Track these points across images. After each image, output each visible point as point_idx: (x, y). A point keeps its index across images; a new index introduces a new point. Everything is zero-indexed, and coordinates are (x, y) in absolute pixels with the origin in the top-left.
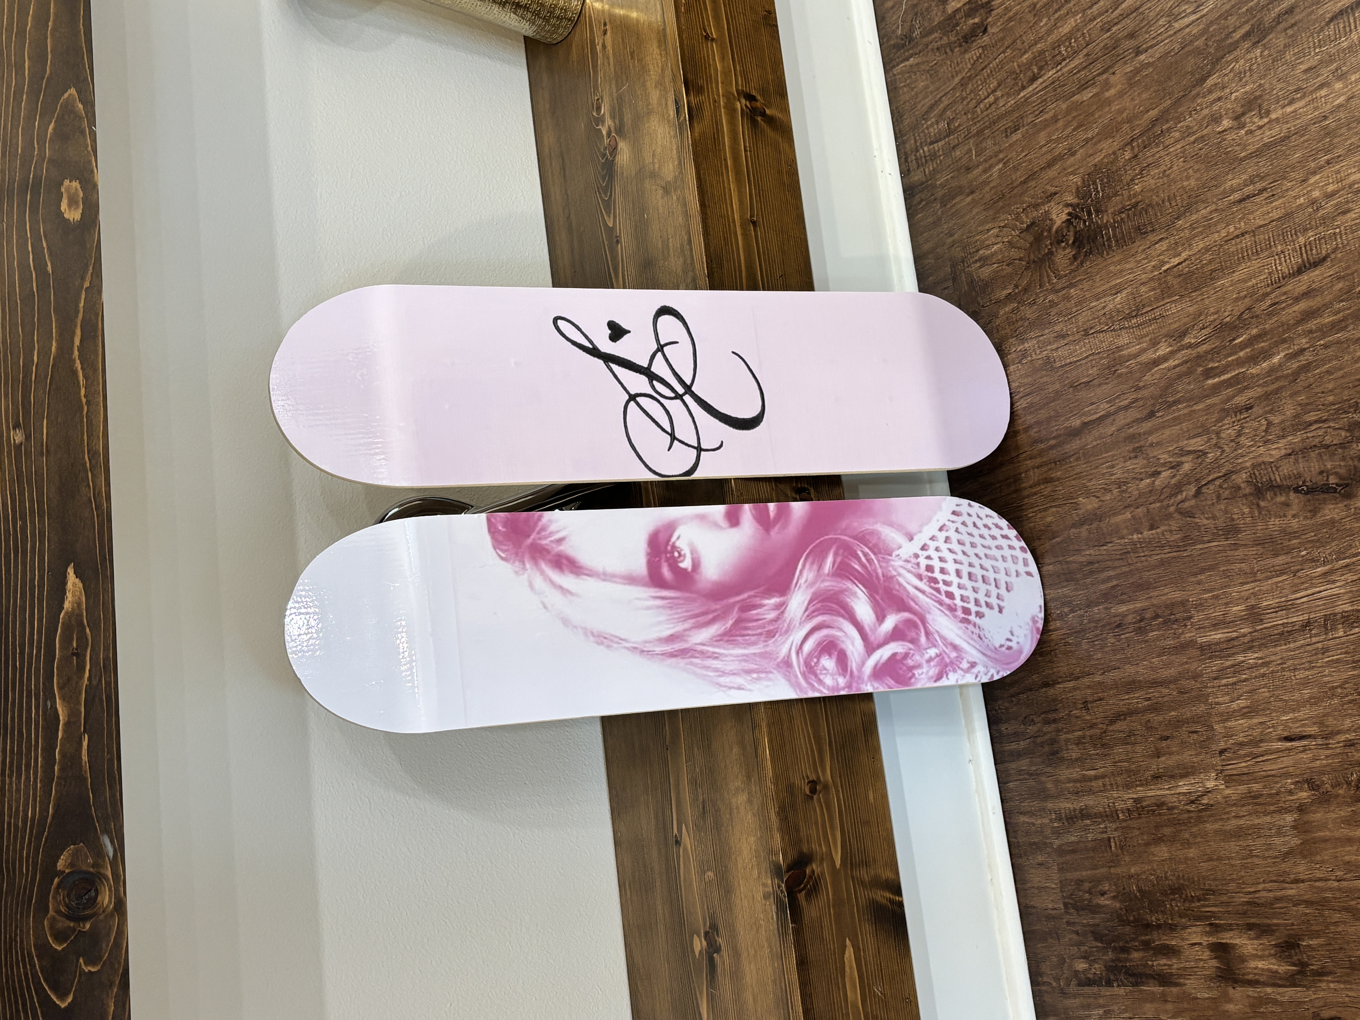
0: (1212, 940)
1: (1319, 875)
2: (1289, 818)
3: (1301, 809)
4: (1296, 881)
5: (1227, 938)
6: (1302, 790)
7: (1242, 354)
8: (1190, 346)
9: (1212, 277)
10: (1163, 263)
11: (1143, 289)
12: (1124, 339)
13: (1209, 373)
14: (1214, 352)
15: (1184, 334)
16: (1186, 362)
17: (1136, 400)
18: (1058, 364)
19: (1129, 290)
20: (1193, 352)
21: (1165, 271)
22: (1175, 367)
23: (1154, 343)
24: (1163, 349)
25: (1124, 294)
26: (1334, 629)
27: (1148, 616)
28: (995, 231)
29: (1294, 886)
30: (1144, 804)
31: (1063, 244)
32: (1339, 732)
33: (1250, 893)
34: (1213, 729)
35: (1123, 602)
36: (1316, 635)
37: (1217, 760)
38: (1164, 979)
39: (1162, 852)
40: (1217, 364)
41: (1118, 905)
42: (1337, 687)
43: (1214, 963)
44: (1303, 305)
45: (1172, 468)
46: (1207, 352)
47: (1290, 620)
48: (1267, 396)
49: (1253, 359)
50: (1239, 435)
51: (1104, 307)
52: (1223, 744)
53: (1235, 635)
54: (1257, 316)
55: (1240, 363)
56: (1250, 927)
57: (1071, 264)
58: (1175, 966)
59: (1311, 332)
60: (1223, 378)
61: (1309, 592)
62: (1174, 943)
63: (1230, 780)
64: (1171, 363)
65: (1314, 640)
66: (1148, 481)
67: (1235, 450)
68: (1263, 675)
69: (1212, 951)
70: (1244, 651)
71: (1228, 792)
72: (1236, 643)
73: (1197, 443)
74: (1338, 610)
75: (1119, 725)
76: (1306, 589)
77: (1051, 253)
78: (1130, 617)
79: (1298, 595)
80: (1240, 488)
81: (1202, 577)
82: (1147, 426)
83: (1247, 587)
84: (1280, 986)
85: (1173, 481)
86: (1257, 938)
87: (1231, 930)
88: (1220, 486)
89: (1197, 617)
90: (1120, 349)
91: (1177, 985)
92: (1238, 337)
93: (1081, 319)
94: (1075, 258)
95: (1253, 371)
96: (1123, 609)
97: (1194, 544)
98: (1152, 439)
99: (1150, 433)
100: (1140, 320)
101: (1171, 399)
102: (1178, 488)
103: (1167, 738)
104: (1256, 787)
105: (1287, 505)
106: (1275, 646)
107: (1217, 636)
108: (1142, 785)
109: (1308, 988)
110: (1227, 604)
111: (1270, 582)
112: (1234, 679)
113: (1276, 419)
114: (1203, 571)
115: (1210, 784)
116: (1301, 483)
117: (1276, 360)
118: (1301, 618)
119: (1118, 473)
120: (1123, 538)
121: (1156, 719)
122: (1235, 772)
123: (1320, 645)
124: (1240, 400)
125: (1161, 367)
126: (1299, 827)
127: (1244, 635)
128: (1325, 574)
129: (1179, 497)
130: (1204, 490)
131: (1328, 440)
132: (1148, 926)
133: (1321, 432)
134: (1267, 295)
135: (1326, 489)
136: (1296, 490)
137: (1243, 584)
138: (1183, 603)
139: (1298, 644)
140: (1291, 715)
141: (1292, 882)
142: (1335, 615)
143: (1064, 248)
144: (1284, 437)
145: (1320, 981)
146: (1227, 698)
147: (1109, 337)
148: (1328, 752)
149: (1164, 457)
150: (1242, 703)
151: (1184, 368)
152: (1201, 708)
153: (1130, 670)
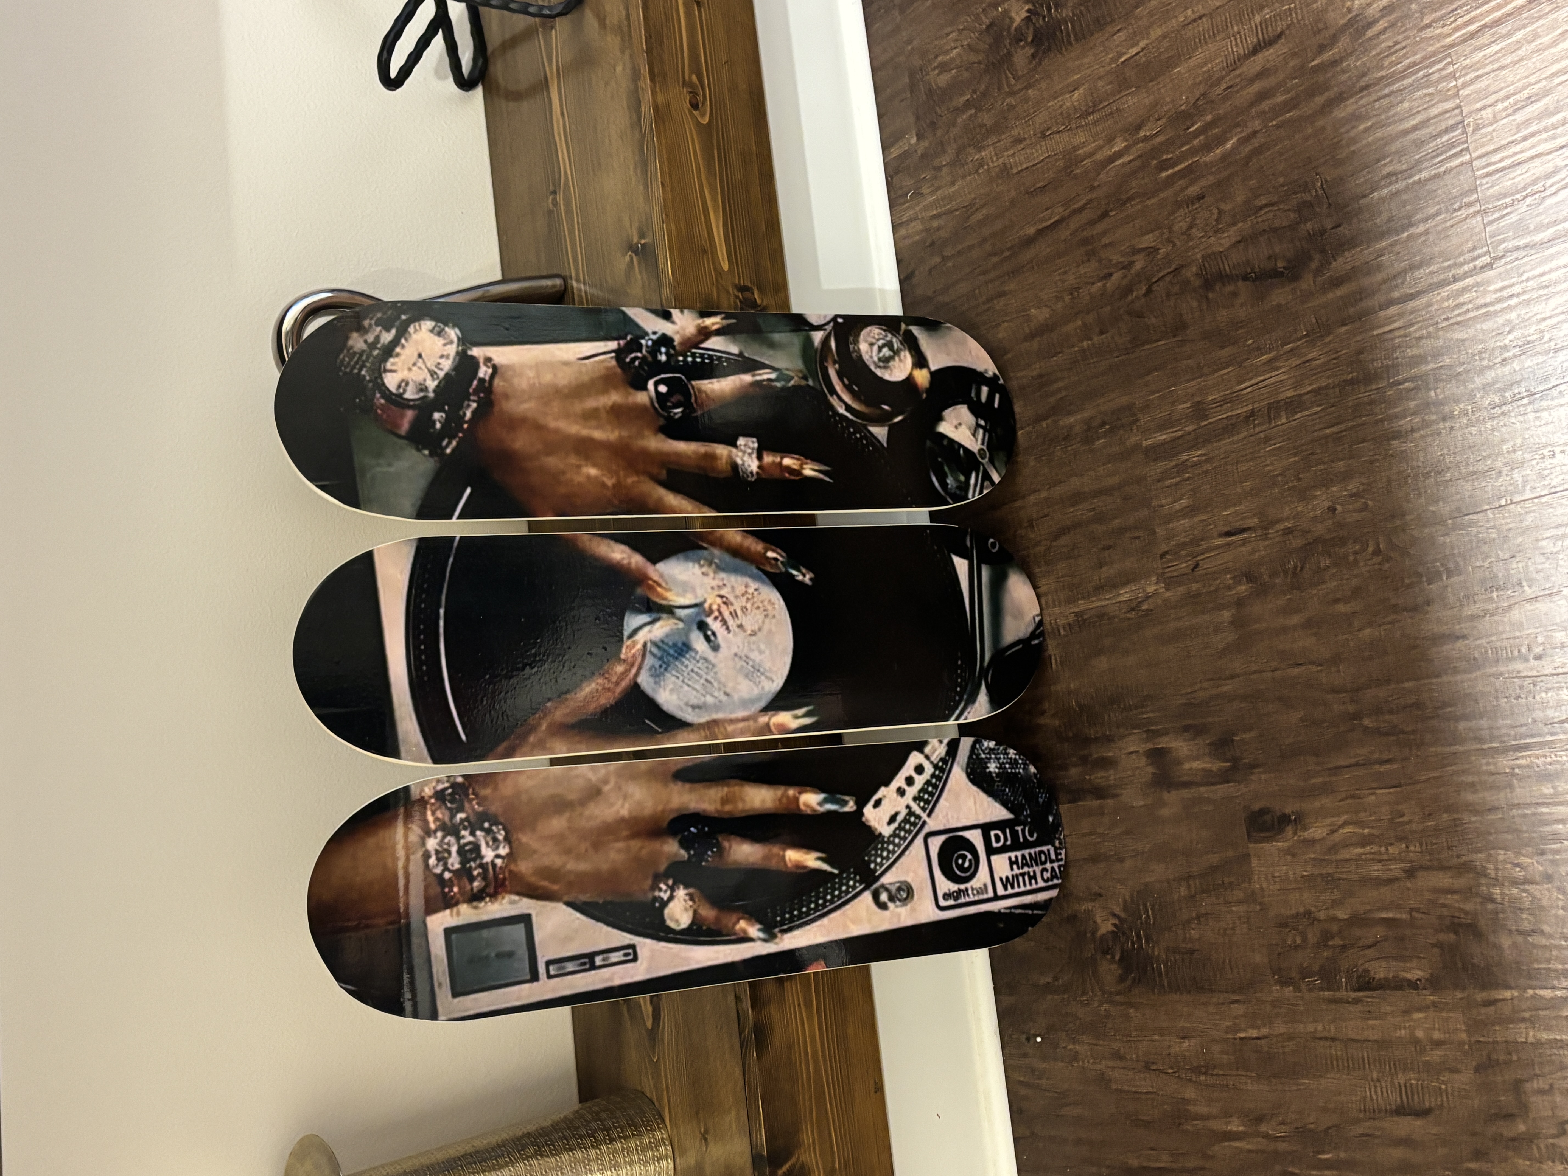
0: (1150, 746)
1: (1254, 667)
2: (1227, 615)
3: (1240, 603)
4: (1232, 677)
5: (1163, 743)
6: (1239, 583)
7: (1196, 142)
8: (1146, 139)
9: (1170, 64)
10: (1121, 55)
11: (1100, 84)
12: (1081, 137)
13: (1163, 166)
14: (1169, 144)
15: (1139, 127)
16: (1140, 156)
17: (1091, 201)
18: (1015, 171)
19: (1086, 86)
20: (1148, 145)
21: (1123, 63)
22: (1130, 162)
23: (1110, 140)
24: (1119, 145)
25: (1081, 90)
26: (1278, 416)
27: (1095, 423)
28: (954, 35)
29: (1230, 682)
30: (1085, 617)
31: (1022, 43)
32: (1278, 521)
33: (1187, 694)
34: (1154, 533)
35: (1070, 413)
36: (1259, 425)
37: (1158, 564)
38: (1100, 793)
39: (1102, 663)
40: (1170, 156)
41: (1057, 722)
42: (1277, 475)
43: (1151, 769)
44: (1256, 87)
45: (1123, 268)
46: (1161, 144)
47: (1234, 413)
48: (1219, 184)
49: (1207, 148)
50: (1190, 227)
51: (1061, 106)
52: (1164, 546)
53: (1180, 433)
54: (1212, 102)
55: (1193, 152)
56: (1186, 729)
57: (1030, 62)
58: (1112, 777)
59: (1264, 112)
60: (1176, 169)
61: (1253, 381)
62: (1110, 754)
63: (1170, 583)
64: (1126, 159)
65: (1257, 430)
66: (1099, 284)
67: (1187, 242)
68: (1206, 472)
69: (1148, 757)
70: (1189, 449)
71: (1168, 594)
72: (1180, 441)
73: (1148, 240)
74: (1282, 396)
75: (1064, 540)
76: (1251, 379)
77: (1010, 54)
78: (1078, 428)
79: (1243, 386)
80: (1189, 282)
81: (1149, 378)
82: (1100, 227)
83: (1192, 383)
84: (1213, 784)
85: (1124, 282)
86: (1193, 739)
87: (1167, 734)
88: (1170, 282)
89: (1144, 419)
90: (1075, 149)
91: (1115, 796)
92: (1193, 125)
93: (1038, 121)
94: (1033, 56)
95: (1207, 159)
96: (1072, 419)
97: (1143, 344)
98: (1105, 240)
99: (1104, 234)
100: (1096, 116)
101: (1124, 197)
102: (1129, 290)
103: (1109, 548)
104: (1195, 586)
105: (1235, 294)
106: (1219, 441)
107: (1162, 437)
108: (1083, 598)
109: (1240, 783)
110: (1173, 404)
111: (1216, 375)
112: (1178, 479)
113: (1226, 207)
114: (1150, 372)
115: (1151, 589)
116: (1249, 270)
117: (1229, 145)
118: (1245, 409)
119: (1071, 279)
120: (1073, 346)
121: (1100, 529)
122: (1175, 574)
123: (1262, 435)
124: (1193, 190)
125: (1117, 163)
126: (1238, 623)
127: (1189, 433)
128: (1270, 361)
129: (1130, 298)
130: (1155, 288)
131: (1277, 223)
132: (1087, 741)
133: (1271, 215)
134: (1223, 78)
135: (1275, 274)
136: (1245, 278)
137: (1188, 381)
138: (1130, 407)
139: (1241, 436)
140: (1233, 510)
141: (1228, 679)
142: (1278, 402)
143: (1023, 48)
144: (1234, 224)
145: (1252, 773)
146: (1170, 500)
147: (1065, 137)
148: (1267, 543)
149: (1116, 258)
150: (1184, 502)
151: (1138, 163)
152: (1144, 513)
153: (1075, 482)
